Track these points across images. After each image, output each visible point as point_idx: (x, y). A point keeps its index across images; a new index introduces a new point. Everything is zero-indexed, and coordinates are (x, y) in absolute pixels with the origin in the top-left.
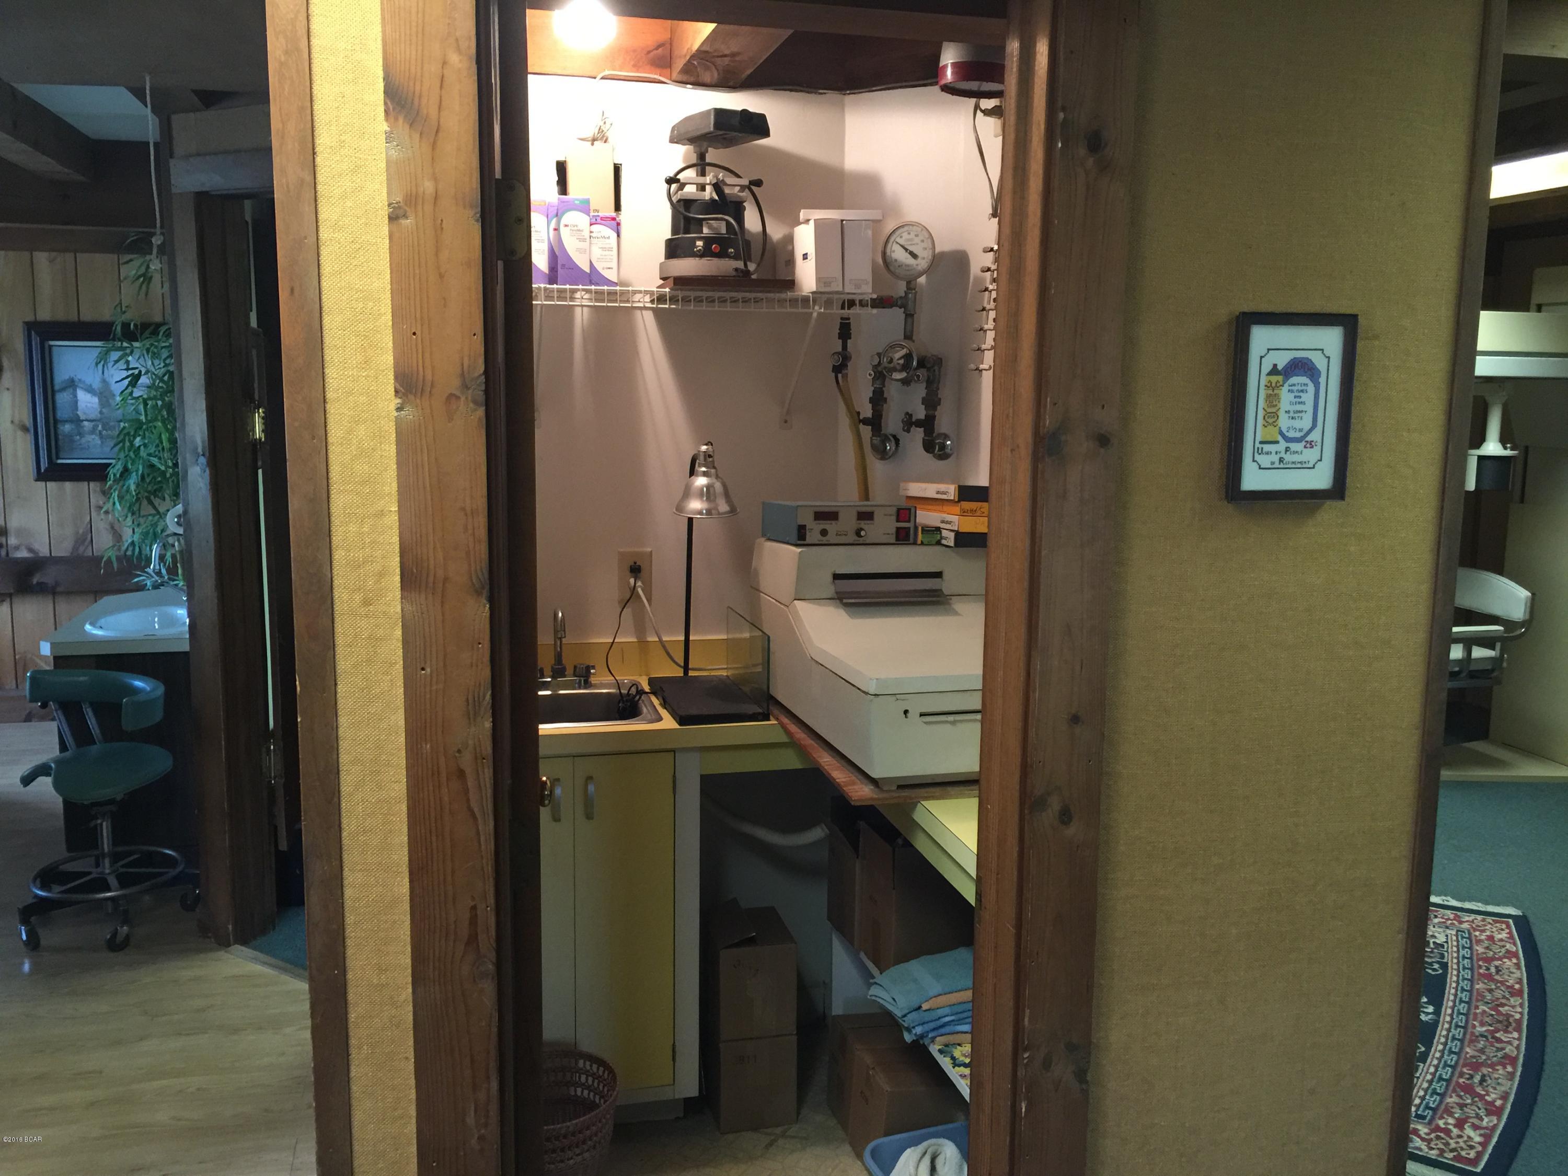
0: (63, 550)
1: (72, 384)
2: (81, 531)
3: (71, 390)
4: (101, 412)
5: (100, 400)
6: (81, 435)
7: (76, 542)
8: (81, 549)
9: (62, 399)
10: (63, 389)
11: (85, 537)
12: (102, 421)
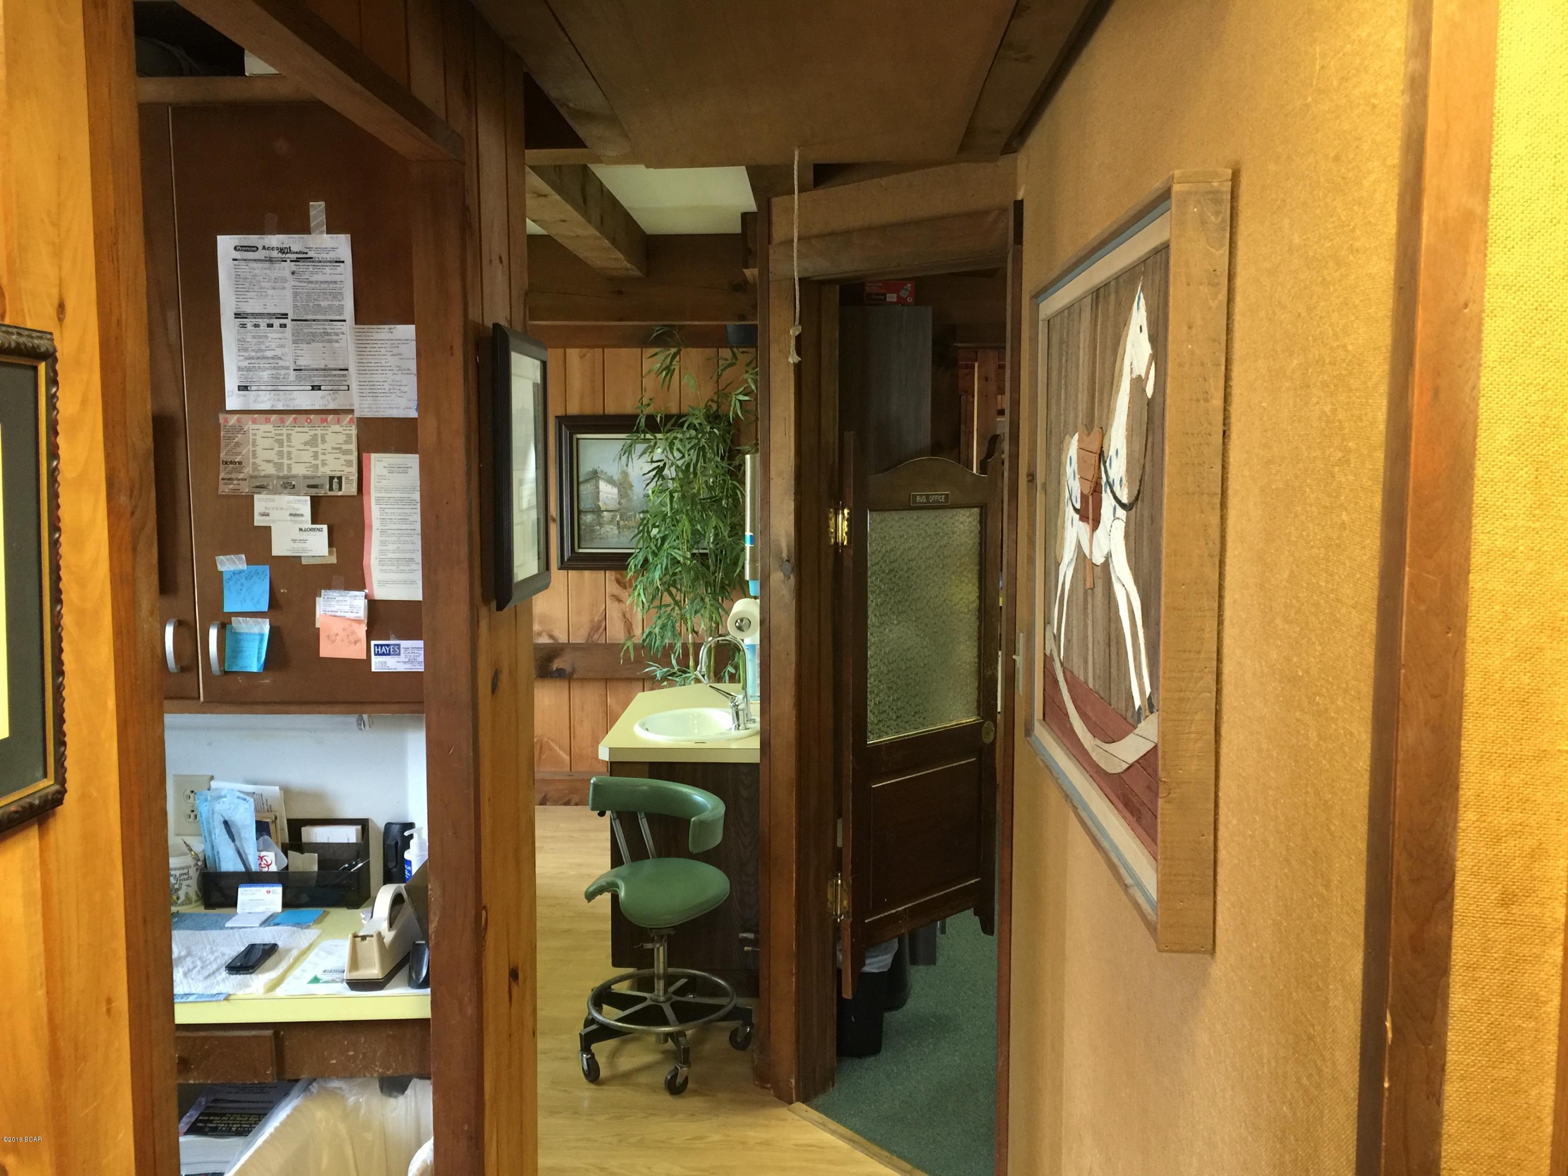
0: (579, 638)
1: (595, 475)
2: (596, 619)
3: (594, 482)
4: (619, 503)
5: (619, 491)
6: (600, 524)
7: (592, 629)
8: (596, 637)
9: (586, 490)
10: (586, 481)
11: (600, 626)
12: (621, 512)
